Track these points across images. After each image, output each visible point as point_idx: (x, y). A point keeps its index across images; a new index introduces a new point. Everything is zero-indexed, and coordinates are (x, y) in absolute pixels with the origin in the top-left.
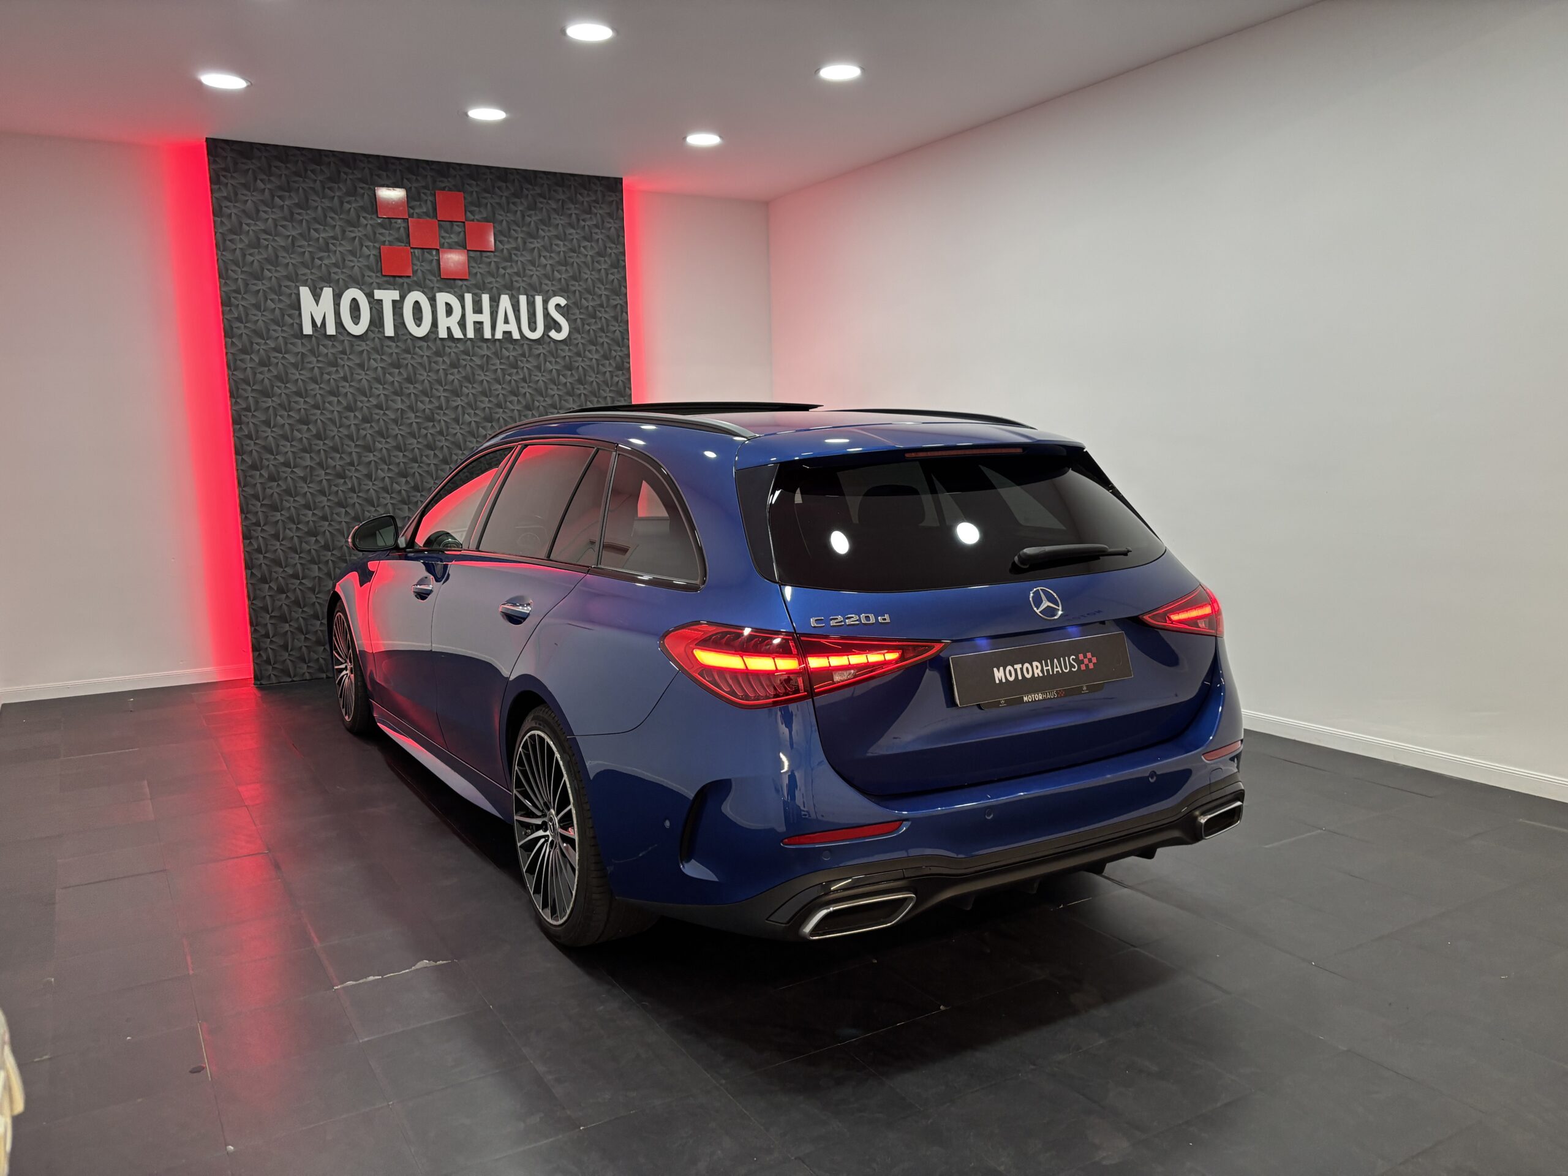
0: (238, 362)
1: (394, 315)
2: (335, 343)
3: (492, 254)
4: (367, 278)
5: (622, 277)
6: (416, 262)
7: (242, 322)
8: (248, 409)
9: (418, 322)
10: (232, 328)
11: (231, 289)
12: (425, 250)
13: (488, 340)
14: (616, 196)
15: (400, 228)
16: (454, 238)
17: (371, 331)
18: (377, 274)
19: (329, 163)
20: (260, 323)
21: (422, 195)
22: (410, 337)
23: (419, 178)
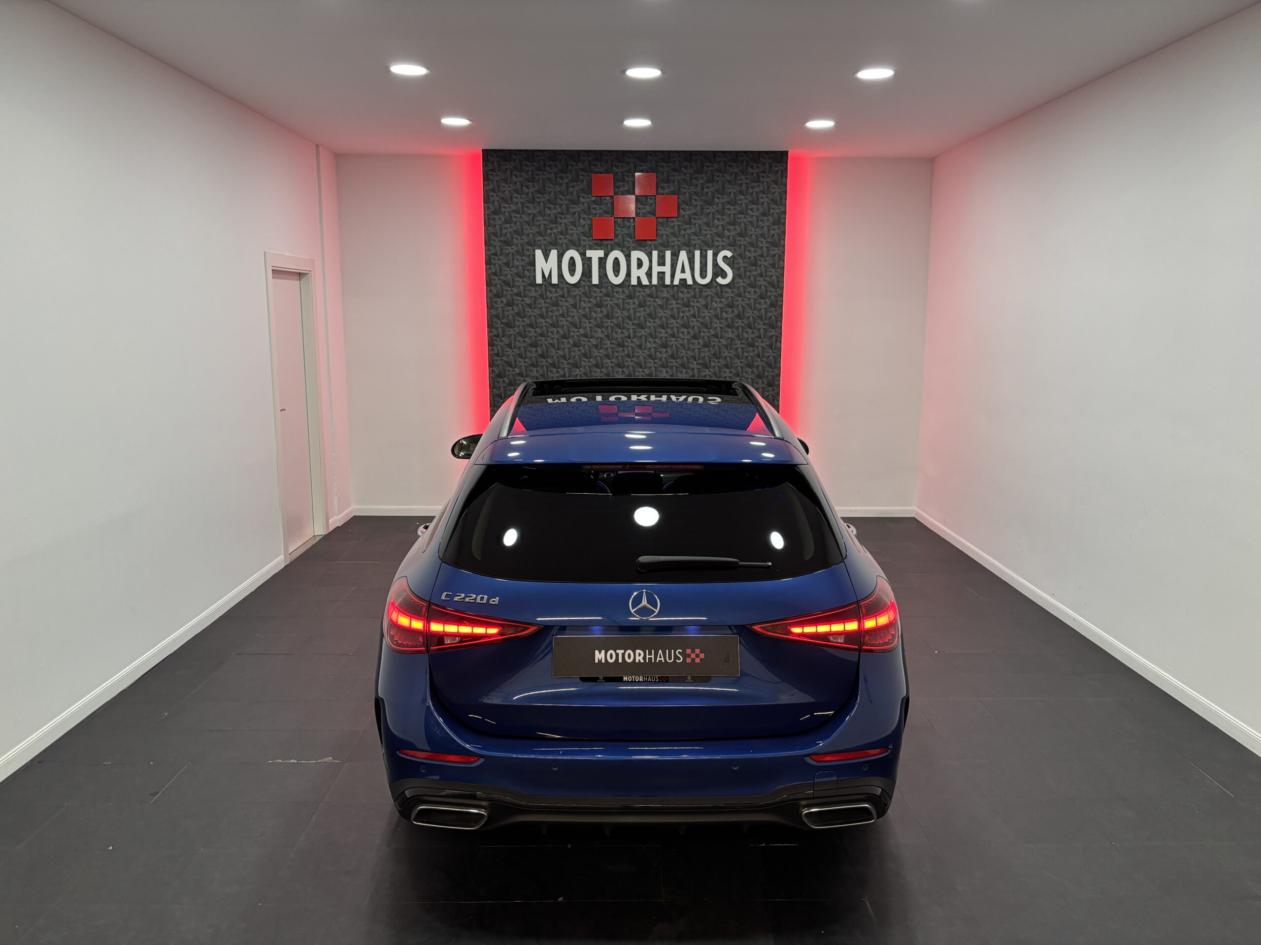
0: (493, 303)
1: (599, 268)
2: (558, 290)
3: (676, 219)
4: (582, 241)
5: (781, 232)
6: (618, 228)
7: (497, 276)
8: (498, 336)
9: (617, 274)
10: (490, 280)
11: (491, 253)
12: (626, 219)
13: (668, 286)
14: (781, 165)
15: (608, 203)
16: (648, 208)
17: (583, 280)
18: (591, 239)
19: (561, 159)
20: (509, 275)
21: (626, 177)
22: (611, 284)
23: (624, 164)
